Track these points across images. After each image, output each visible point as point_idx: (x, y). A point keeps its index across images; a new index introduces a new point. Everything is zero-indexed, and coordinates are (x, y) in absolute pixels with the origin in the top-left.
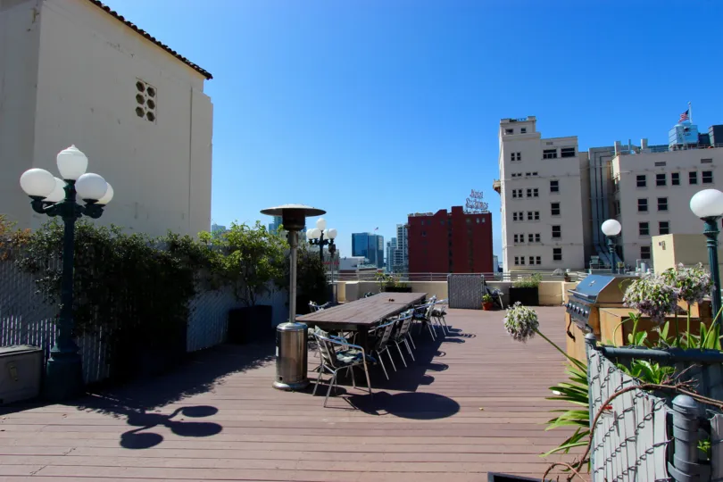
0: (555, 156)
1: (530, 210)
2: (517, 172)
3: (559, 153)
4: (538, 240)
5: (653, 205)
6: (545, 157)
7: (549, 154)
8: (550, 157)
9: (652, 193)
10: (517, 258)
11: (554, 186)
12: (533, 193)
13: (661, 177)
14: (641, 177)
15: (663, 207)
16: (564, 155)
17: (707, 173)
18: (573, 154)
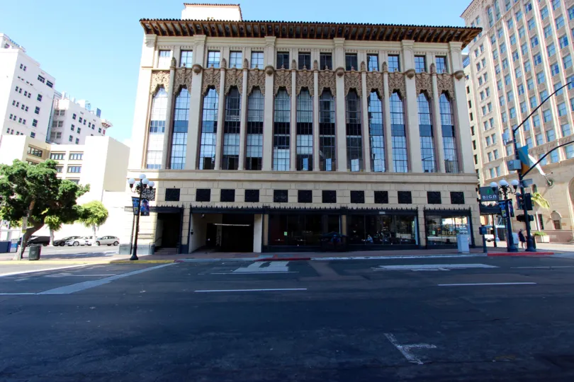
0: (43, 82)
1: (24, 104)
2: (22, 77)
3: (46, 82)
4: (24, 123)
5: (76, 129)
6: (39, 79)
7: (41, 79)
8: (41, 80)
9: (77, 124)
10: (9, 129)
11: (40, 98)
12: (28, 95)
13: (81, 118)
14: (75, 115)
15: (79, 132)
16: (47, 84)
17: (93, 126)
18: (51, 86)
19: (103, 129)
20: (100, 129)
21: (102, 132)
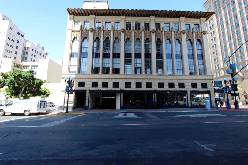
0: (20, 35)
1: (12, 45)
2: (10, 33)
3: (21, 35)
4: (11, 53)
5: (33, 55)
6: (18, 33)
7: (19, 33)
8: (19, 34)
9: (34, 53)
10: (5, 56)
11: (18, 42)
12: (13, 40)
13: (36, 51)
14: (33, 49)
15: (35, 57)
16: (21, 36)
17: (41, 54)
18: (23, 37)
19: (45, 55)
20: (44, 55)
21: (45, 56)
